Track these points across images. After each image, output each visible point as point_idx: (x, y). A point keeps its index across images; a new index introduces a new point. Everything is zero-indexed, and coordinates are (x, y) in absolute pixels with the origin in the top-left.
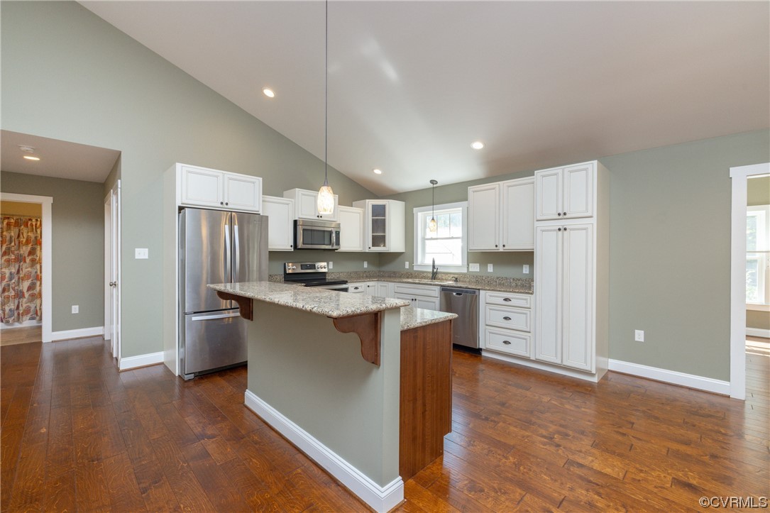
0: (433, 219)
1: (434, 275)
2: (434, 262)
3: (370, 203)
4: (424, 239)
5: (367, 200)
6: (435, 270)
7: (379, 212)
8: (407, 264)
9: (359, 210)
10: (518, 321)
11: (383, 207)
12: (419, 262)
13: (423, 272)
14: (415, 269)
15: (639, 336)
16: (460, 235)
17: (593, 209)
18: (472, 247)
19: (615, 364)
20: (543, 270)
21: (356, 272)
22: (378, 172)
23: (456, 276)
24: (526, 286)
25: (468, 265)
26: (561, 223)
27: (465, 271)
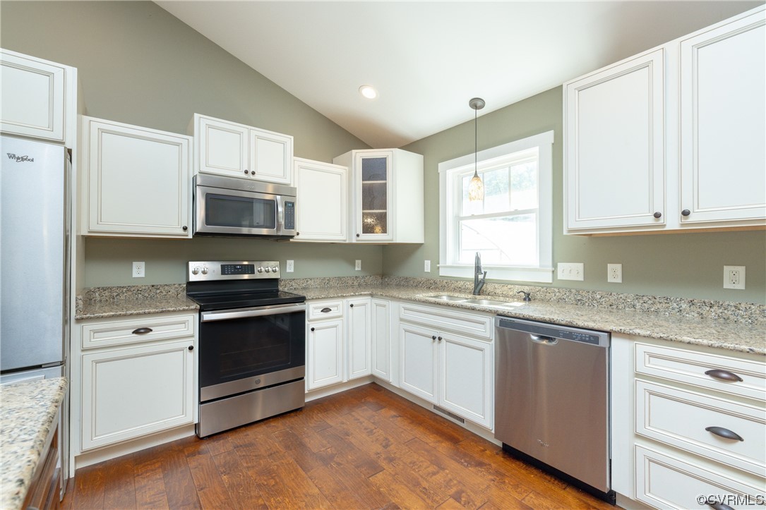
0: (476, 175)
1: (479, 287)
2: (478, 259)
3: (359, 155)
4: (458, 219)
5: (354, 151)
6: (481, 277)
7: (375, 170)
8: (428, 264)
9: (339, 168)
11: (383, 162)
12: (449, 262)
13: (457, 279)
14: (442, 273)
16: (534, 204)
18: (575, 223)
21: (340, 278)
22: (369, 93)
23: (526, 289)
25: (555, 265)
27: (548, 278)
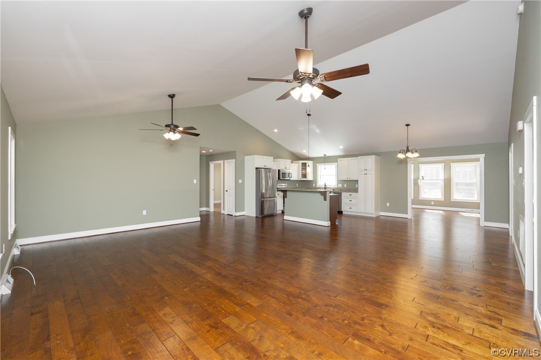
0: (324, 168)
3: (301, 162)
4: (321, 175)
6: (326, 187)
7: (304, 165)
8: (314, 184)
9: (297, 165)
10: (354, 201)
12: (319, 184)
13: (321, 188)
14: (317, 186)
15: (388, 204)
17: (374, 169)
18: (339, 179)
19: (382, 213)
20: (360, 186)
22: (304, 151)
23: (333, 189)
24: (356, 191)
25: (338, 184)
26: (366, 172)
27: (336, 187)
